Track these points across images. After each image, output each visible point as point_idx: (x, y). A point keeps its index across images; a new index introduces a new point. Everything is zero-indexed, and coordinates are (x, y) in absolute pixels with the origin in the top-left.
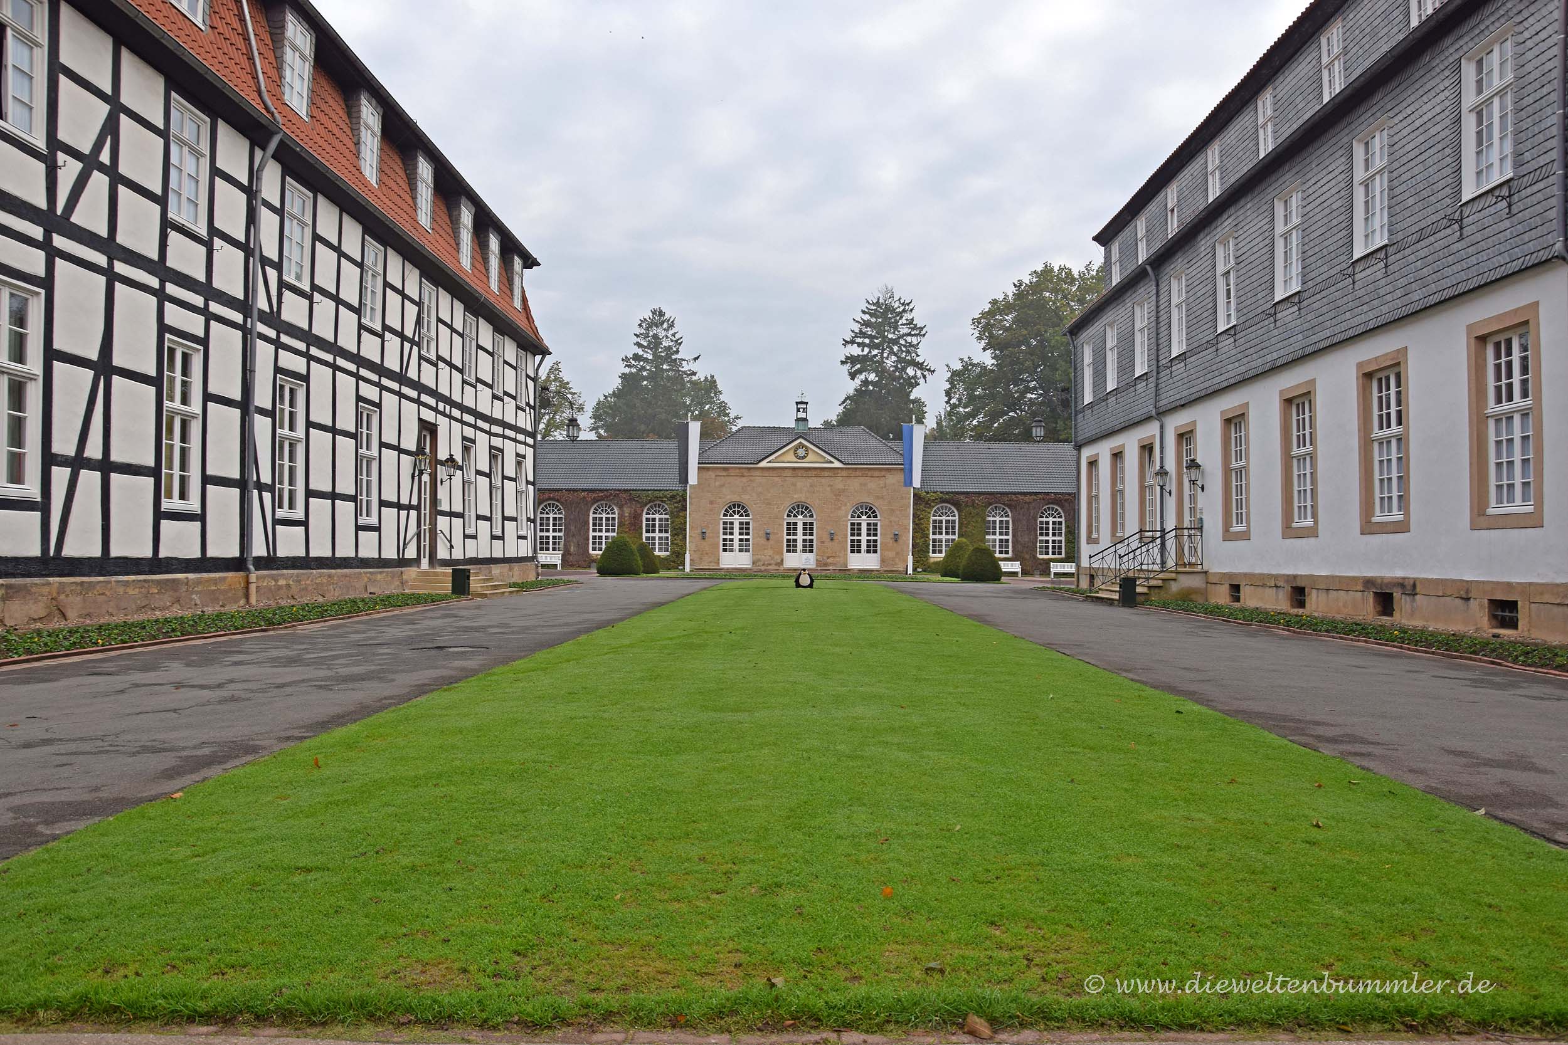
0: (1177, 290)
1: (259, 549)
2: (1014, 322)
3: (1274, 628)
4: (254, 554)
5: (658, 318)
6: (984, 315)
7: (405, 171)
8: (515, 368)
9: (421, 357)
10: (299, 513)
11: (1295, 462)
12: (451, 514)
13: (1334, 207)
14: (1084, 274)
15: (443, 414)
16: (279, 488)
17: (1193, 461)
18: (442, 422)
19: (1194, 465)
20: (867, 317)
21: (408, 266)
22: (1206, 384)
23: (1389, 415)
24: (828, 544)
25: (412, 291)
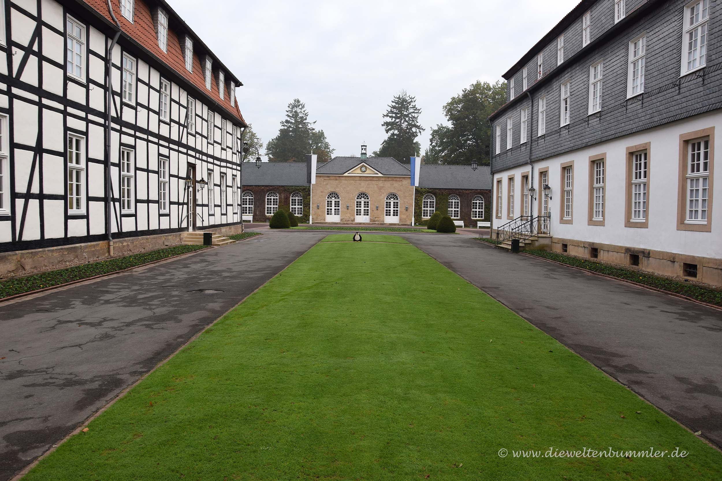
0: (542, 105)
1: (114, 229)
2: (462, 108)
3: (584, 270)
4: (112, 232)
5: (297, 104)
6: (449, 104)
7: (180, 44)
8: (232, 135)
9: (188, 133)
10: (132, 211)
11: (595, 190)
12: (203, 205)
13: (619, 73)
14: (495, 86)
15: (199, 159)
16: (123, 200)
17: (547, 185)
18: (198, 163)
19: (547, 187)
20: (394, 104)
21: (182, 90)
22: (554, 150)
23: (640, 172)
24: (375, 211)
25: (184, 102)
